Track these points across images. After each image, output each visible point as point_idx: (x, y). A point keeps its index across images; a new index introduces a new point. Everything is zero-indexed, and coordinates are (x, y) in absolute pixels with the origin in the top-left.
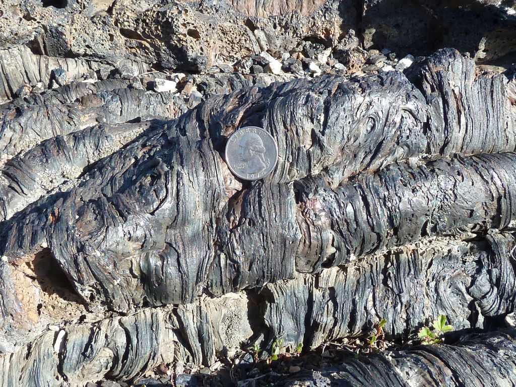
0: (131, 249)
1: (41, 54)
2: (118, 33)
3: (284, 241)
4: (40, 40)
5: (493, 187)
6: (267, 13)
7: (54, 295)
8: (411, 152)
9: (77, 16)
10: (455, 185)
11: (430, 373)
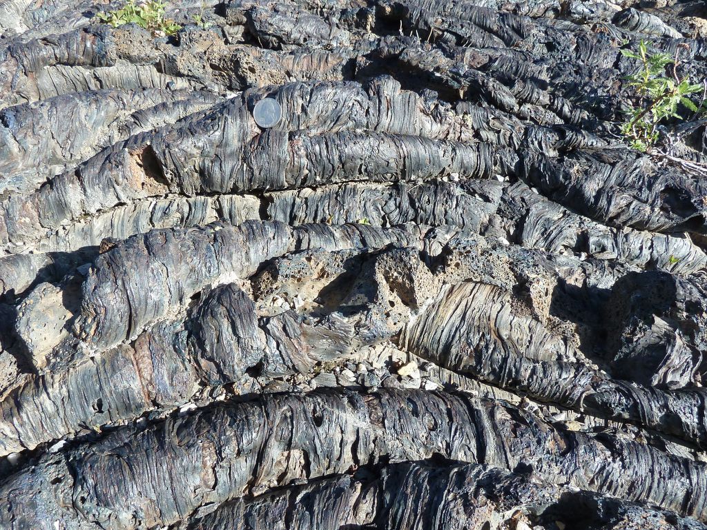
0: (195, 153)
1: (162, 72)
2: (208, 65)
3: (279, 160)
4: (162, 63)
5: (401, 151)
6: (299, 69)
7: (152, 178)
8: (357, 125)
9: (185, 52)
10: (379, 145)
11: (347, 231)
